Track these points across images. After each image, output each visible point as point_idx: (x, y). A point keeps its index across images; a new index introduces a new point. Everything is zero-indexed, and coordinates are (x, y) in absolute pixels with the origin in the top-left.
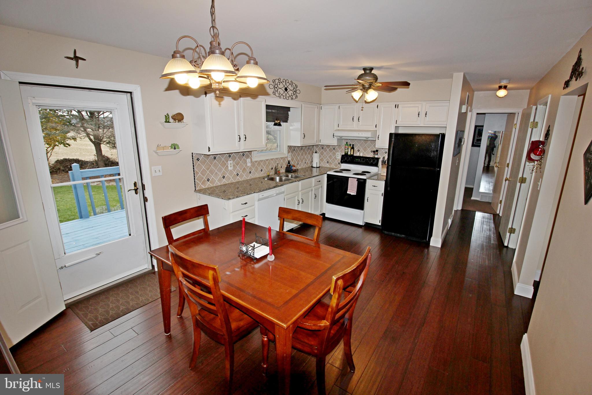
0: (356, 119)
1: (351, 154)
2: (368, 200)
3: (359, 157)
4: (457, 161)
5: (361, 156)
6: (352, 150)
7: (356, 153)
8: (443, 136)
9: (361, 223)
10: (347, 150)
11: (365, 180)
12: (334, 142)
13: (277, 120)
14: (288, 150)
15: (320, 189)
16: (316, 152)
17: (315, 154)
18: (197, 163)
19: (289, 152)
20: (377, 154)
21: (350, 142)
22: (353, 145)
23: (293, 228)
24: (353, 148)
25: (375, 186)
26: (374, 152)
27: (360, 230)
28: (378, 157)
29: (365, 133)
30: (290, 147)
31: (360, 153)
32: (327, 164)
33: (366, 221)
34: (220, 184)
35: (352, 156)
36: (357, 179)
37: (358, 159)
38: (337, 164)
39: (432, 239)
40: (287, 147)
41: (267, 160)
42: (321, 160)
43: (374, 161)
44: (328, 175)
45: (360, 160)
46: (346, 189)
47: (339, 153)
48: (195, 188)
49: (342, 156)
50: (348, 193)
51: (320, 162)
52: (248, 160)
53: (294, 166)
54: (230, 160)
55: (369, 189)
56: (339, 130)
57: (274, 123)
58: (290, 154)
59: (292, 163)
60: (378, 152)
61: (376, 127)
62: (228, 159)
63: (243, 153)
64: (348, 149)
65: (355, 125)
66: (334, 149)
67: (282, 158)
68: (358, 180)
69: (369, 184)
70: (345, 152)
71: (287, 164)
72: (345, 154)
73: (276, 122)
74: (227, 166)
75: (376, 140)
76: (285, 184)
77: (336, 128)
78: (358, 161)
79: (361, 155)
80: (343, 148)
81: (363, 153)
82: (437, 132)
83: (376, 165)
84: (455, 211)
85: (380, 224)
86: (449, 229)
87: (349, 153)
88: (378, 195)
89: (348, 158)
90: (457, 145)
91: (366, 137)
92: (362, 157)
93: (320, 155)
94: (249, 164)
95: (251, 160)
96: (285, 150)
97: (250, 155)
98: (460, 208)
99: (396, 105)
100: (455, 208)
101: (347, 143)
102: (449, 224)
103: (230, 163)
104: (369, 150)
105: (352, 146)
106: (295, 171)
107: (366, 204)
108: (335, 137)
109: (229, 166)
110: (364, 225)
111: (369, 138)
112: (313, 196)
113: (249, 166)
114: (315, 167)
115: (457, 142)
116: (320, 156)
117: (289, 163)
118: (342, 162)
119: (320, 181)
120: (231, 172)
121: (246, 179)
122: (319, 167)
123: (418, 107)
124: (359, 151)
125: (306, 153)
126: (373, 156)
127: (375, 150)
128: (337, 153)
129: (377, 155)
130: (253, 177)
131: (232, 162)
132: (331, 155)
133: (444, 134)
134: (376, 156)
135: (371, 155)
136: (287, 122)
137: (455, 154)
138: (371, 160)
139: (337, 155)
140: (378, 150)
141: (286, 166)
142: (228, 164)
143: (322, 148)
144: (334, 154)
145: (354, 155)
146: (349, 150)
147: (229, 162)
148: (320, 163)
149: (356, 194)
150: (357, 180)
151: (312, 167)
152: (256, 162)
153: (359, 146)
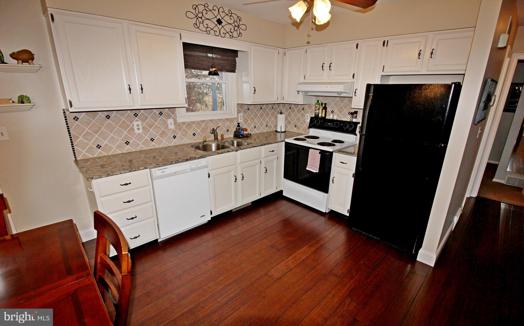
0: (326, 67)
1: (322, 116)
2: (333, 180)
3: (332, 121)
4: (479, 132)
5: (334, 120)
6: (324, 111)
7: (329, 116)
8: (458, 87)
9: (324, 210)
10: (317, 111)
11: (331, 153)
12: (300, 100)
13: (212, 67)
14: (238, 110)
15: (275, 161)
16: (281, 113)
17: (279, 116)
18: (73, 125)
19: (239, 112)
20: (356, 116)
21: (322, 100)
22: (325, 104)
23: (232, 210)
24: (325, 108)
25: (343, 163)
26: (352, 114)
27: (322, 219)
28: (357, 121)
29: (335, 86)
30: (240, 106)
31: (333, 115)
32: (295, 128)
33: (330, 207)
34: (121, 152)
35: (324, 119)
36: (319, 151)
37: (330, 122)
38: (306, 129)
39: (420, 251)
40: (236, 105)
41: (203, 121)
42: (288, 122)
43: (351, 126)
44: (286, 143)
45: (333, 125)
46: (306, 165)
47: (309, 115)
48: (75, 157)
49: (312, 118)
50: (307, 169)
51: (286, 125)
52: (170, 121)
53: (246, 130)
54: (137, 121)
55: (336, 166)
56: (305, 83)
57: (208, 71)
58: (241, 114)
59: (243, 126)
60: (357, 114)
61: (353, 77)
62: (133, 119)
63: (161, 111)
64: (319, 109)
65: (326, 76)
66: (303, 109)
67: (228, 120)
68: (322, 152)
69: (337, 158)
70: (315, 113)
71: (237, 127)
72: (315, 116)
73: (211, 70)
74: (132, 129)
75: (352, 97)
76: (209, 156)
77: (302, 80)
78: (330, 125)
79: (335, 118)
80: (314, 108)
81: (338, 116)
82: (448, 81)
83: (353, 132)
84: (468, 198)
85: (348, 215)
86: (453, 230)
87: (320, 115)
88: (348, 175)
89: (318, 122)
90: (482, 105)
91: (337, 92)
92: (336, 121)
93: (286, 117)
94: (172, 127)
95: (175, 120)
96: (234, 110)
97: (173, 114)
98: (475, 195)
99: (384, 42)
100: (467, 195)
101: (318, 101)
102: (454, 223)
103: (137, 123)
104: (346, 111)
105: (323, 105)
106: (248, 136)
107: (332, 186)
108: (300, 93)
109: (136, 128)
110: (329, 213)
111: (341, 93)
112: (264, 170)
113: (171, 129)
114: (279, 132)
115: (484, 99)
116: (286, 119)
117: (239, 126)
118: (310, 127)
119: (273, 151)
120: (140, 137)
121: (167, 146)
122: (285, 132)
123: (420, 42)
124: (332, 112)
125: (267, 115)
126: (351, 120)
127: (354, 112)
128: (306, 115)
129: (356, 118)
130: (178, 143)
131: (139, 123)
132: (299, 118)
133: (459, 83)
134: (354, 120)
135: (348, 118)
136: (235, 72)
137: (477, 120)
138: (347, 124)
139: (306, 118)
140: (357, 112)
141: (235, 130)
142: (133, 125)
143: (290, 108)
144: (303, 115)
145: (327, 118)
146: (321, 111)
147: (135, 123)
148: (286, 127)
149: (318, 171)
150: (320, 153)
151: (276, 131)
152: (184, 123)
153: (333, 106)
